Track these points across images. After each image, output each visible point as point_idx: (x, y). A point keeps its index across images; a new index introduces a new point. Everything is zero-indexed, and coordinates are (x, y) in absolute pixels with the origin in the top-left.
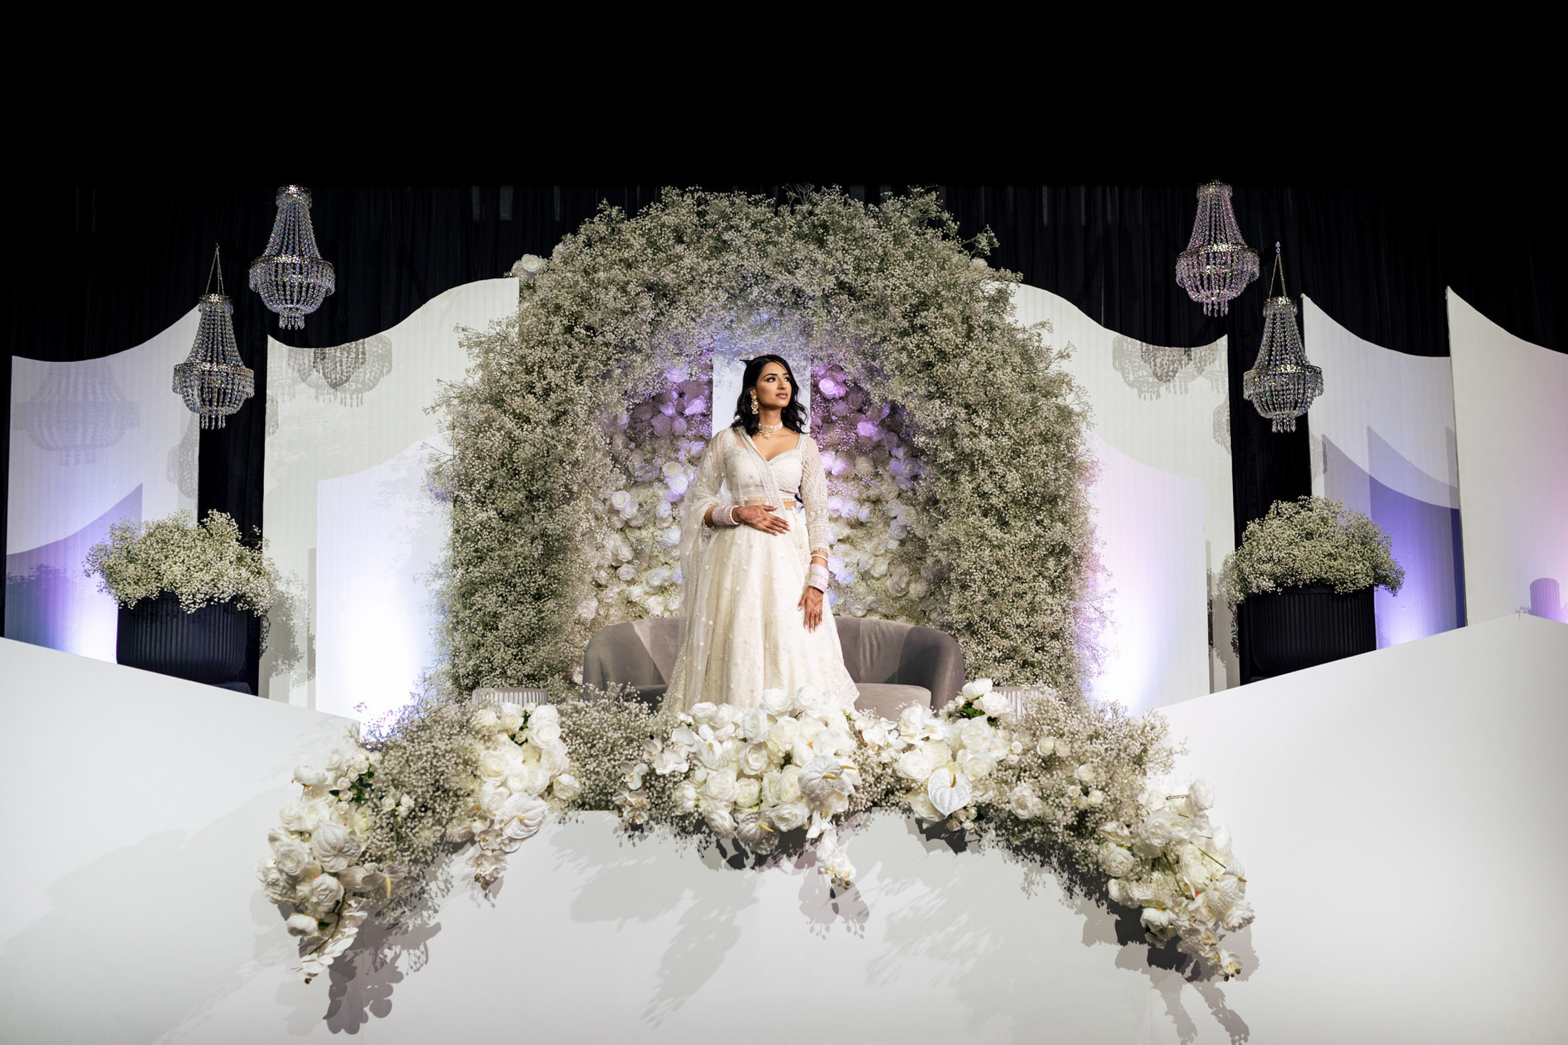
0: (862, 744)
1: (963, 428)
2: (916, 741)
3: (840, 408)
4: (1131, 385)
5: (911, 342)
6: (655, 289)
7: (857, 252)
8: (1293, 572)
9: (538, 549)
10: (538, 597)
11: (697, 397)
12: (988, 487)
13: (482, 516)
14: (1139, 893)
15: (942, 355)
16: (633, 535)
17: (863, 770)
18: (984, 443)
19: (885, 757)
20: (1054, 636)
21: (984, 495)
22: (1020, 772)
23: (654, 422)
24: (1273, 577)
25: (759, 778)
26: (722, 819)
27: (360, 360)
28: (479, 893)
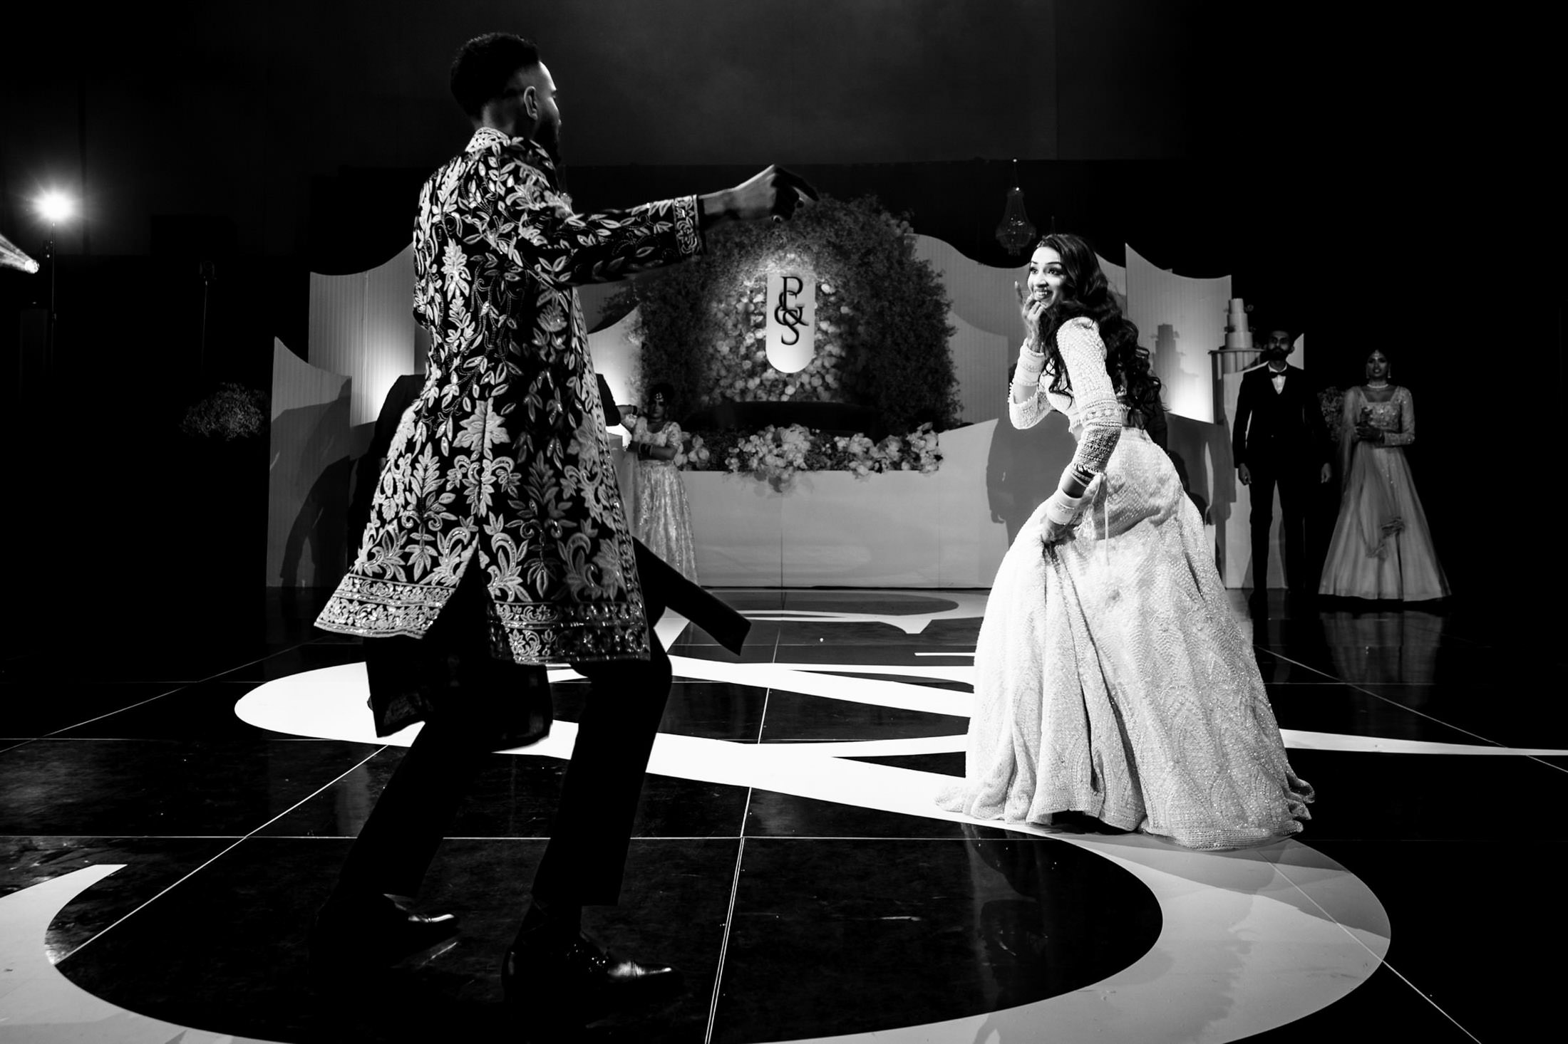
3: (832, 299)
7: (836, 227)
9: (684, 369)
11: (759, 293)
12: (900, 341)
21: (898, 345)
23: (737, 306)
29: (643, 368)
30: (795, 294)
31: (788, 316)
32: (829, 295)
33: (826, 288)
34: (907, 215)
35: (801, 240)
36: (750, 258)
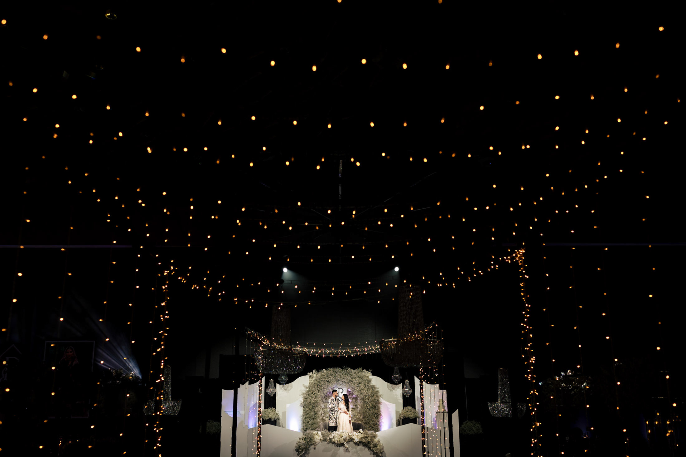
0: (349, 435)
1: (365, 398)
2: (354, 435)
4: (389, 390)
5: (359, 387)
8: (405, 416)
9: (314, 414)
10: (313, 419)
12: (368, 406)
13: (307, 409)
14: (373, 449)
15: (362, 389)
16: (324, 410)
17: (349, 438)
18: (367, 400)
19: (351, 437)
20: (376, 424)
21: (367, 406)
22: (363, 438)
24: (403, 417)
25: (340, 438)
26: (336, 442)
27: (288, 387)
28: (314, 449)
29: (304, 413)
30: (342, 393)
31: (340, 398)
32: (350, 392)
33: (349, 390)
34: (370, 370)
35: (343, 380)
36: (331, 384)
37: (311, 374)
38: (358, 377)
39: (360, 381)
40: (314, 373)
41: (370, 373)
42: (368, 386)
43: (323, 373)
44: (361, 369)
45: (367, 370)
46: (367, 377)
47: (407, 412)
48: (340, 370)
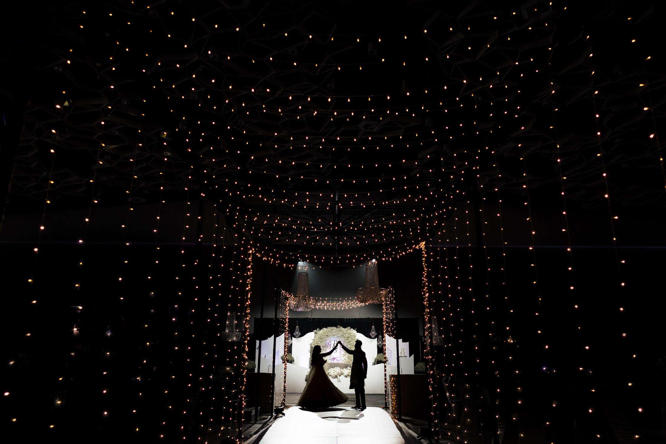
2: (344, 371)
4: (369, 342)
6: (327, 336)
15: (350, 341)
17: (341, 372)
24: (377, 359)
27: (300, 339)
35: (337, 335)
36: (329, 338)
37: (316, 331)
38: (347, 333)
39: (348, 336)
40: (318, 330)
41: (355, 331)
42: (354, 339)
43: (324, 331)
44: (349, 328)
45: (354, 329)
46: (354, 333)
47: (380, 357)
48: (335, 328)
